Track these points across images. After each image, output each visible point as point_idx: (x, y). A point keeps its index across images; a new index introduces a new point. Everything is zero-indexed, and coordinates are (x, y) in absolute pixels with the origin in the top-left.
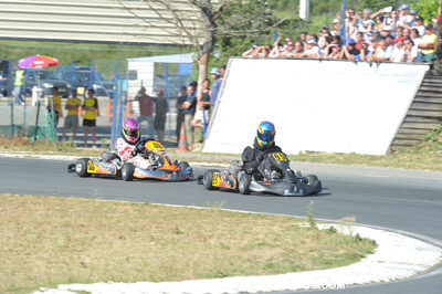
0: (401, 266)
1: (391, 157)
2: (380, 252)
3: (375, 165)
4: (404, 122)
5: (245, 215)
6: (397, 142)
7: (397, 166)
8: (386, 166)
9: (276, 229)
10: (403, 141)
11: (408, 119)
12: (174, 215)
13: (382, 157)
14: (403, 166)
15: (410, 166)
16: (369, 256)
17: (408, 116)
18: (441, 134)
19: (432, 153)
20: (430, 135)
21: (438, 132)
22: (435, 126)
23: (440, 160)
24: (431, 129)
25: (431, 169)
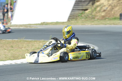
1: (69, 22)
3: (65, 24)
4: (72, 11)
6: (70, 17)
7: (71, 24)
9: (41, 44)
10: (72, 17)
11: (73, 10)
12: (10, 43)
13: (66, 22)
14: (73, 24)
15: (75, 24)
17: (73, 9)
18: (83, 14)
19: (81, 20)
20: (79, 14)
21: (82, 13)
22: (81, 12)
23: (83, 22)
24: (80, 13)
25: (81, 24)
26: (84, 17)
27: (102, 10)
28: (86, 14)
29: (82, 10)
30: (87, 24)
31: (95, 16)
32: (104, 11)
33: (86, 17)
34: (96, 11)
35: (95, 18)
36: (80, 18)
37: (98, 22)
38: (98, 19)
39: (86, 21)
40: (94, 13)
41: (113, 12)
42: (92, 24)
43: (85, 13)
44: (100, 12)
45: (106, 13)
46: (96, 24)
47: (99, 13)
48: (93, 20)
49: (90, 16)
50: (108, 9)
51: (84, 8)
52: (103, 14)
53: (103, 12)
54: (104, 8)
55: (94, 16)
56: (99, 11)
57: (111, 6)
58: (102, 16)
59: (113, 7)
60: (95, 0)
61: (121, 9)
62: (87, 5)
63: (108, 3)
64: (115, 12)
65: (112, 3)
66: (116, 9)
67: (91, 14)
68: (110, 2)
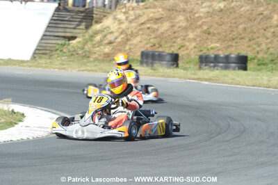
0: (39, 129)
1: (34, 61)
2: (26, 121)
3: (23, 66)
4: (42, 39)
6: (37, 52)
7: (37, 66)
8: (30, 66)
10: (41, 51)
11: (44, 37)
13: (28, 61)
14: (42, 67)
15: (45, 67)
16: (20, 123)
17: (44, 35)
18: (65, 46)
19: (59, 58)
20: (57, 47)
21: (63, 45)
22: (61, 42)
23: (64, 63)
24: (58, 44)
25: (59, 69)
26: (67, 54)
27: (106, 41)
28: (73, 47)
29: (64, 37)
30: (69, 70)
31: (89, 52)
32: (110, 43)
33: (70, 53)
34: (94, 42)
35: (89, 57)
36: (58, 54)
37: (96, 65)
38: (96, 59)
39: (70, 61)
40: (88, 47)
41: (127, 48)
42: (81, 69)
43: (69, 44)
44: (102, 45)
45: (113, 49)
46: (89, 71)
47: (98, 46)
48: (85, 61)
49: (80, 52)
50: (119, 40)
51: (68, 35)
52: (107, 49)
53: (108, 47)
54: (111, 38)
55: (87, 53)
56: (100, 43)
57: (125, 33)
58: (105, 54)
59: (129, 37)
60: (92, 19)
61: (144, 42)
62: (74, 28)
63: (119, 28)
64: (132, 47)
65: (128, 29)
66: (135, 41)
67: (83, 48)
68: (123, 26)
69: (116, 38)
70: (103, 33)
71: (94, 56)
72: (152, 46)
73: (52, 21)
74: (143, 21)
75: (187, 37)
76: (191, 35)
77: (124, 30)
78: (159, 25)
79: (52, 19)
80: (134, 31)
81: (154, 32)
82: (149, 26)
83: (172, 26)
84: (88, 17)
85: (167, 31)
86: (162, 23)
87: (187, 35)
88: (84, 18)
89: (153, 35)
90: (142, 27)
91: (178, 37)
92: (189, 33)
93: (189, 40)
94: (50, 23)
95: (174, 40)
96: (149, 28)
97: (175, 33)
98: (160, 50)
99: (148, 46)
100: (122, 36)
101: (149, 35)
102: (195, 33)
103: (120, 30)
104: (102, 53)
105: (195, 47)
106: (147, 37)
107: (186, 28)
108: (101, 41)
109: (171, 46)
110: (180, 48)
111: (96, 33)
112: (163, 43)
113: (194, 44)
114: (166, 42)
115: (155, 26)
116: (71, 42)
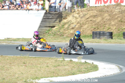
4: (39, 28)
5: (31, 58)
17: (40, 26)
18: (50, 31)
19: (49, 37)
24: (47, 30)
26: (52, 34)
27: (71, 28)
28: (54, 31)
29: (50, 27)
32: (73, 28)
33: (54, 34)
34: (64, 28)
35: (63, 35)
36: (47, 35)
40: (62, 30)
41: (82, 30)
43: (52, 30)
44: (69, 29)
45: (74, 31)
47: (67, 30)
48: (62, 37)
49: (59, 33)
50: (77, 27)
51: (51, 25)
52: (72, 32)
53: (72, 30)
54: (73, 26)
55: (62, 34)
57: (80, 23)
58: (71, 34)
59: (82, 25)
60: (62, 17)
61: (90, 27)
62: (54, 22)
63: (76, 21)
64: (84, 30)
65: (81, 21)
66: (85, 27)
67: (59, 31)
68: (78, 20)
69: (75, 26)
70: (69, 24)
71: (66, 35)
72: (94, 29)
73: (43, 19)
74: (87, 17)
75: (111, 24)
76: (113, 23)
77: (79, 22)
78: (96, 19)
79: (43, 18)
80: (84, 22)
81: (94, 22)
82: (91, 19)
83: (103, 19)
84: (60, 16)
85: (100, 21)
86: (97, 18)
87: (111, 23)
88: (58, 17)
89: (94, 24)
90: (88, 20)
91: (107, 24)
92: (111, 22)
93: (112, 25)
94: (42, 20)
95: (104, 25)
96: (91, 20)
97: (104, 22)
98: (98, 30)
99: (92, 29)
100: (78, 25)
101: (91, 24)
102: (115, 22)
103: (77, 22)
104: (70, 33)
105: (116, 29)
106: (90, 25)
107: (110, 20)
108: (68, 27)
109: (103, 29)
110: (108, 29)
111: (65, 24)
112: (99, 27)
113: (115, 27)
114: (101, 27)
115: (94, 19)
116: (53, 29)
